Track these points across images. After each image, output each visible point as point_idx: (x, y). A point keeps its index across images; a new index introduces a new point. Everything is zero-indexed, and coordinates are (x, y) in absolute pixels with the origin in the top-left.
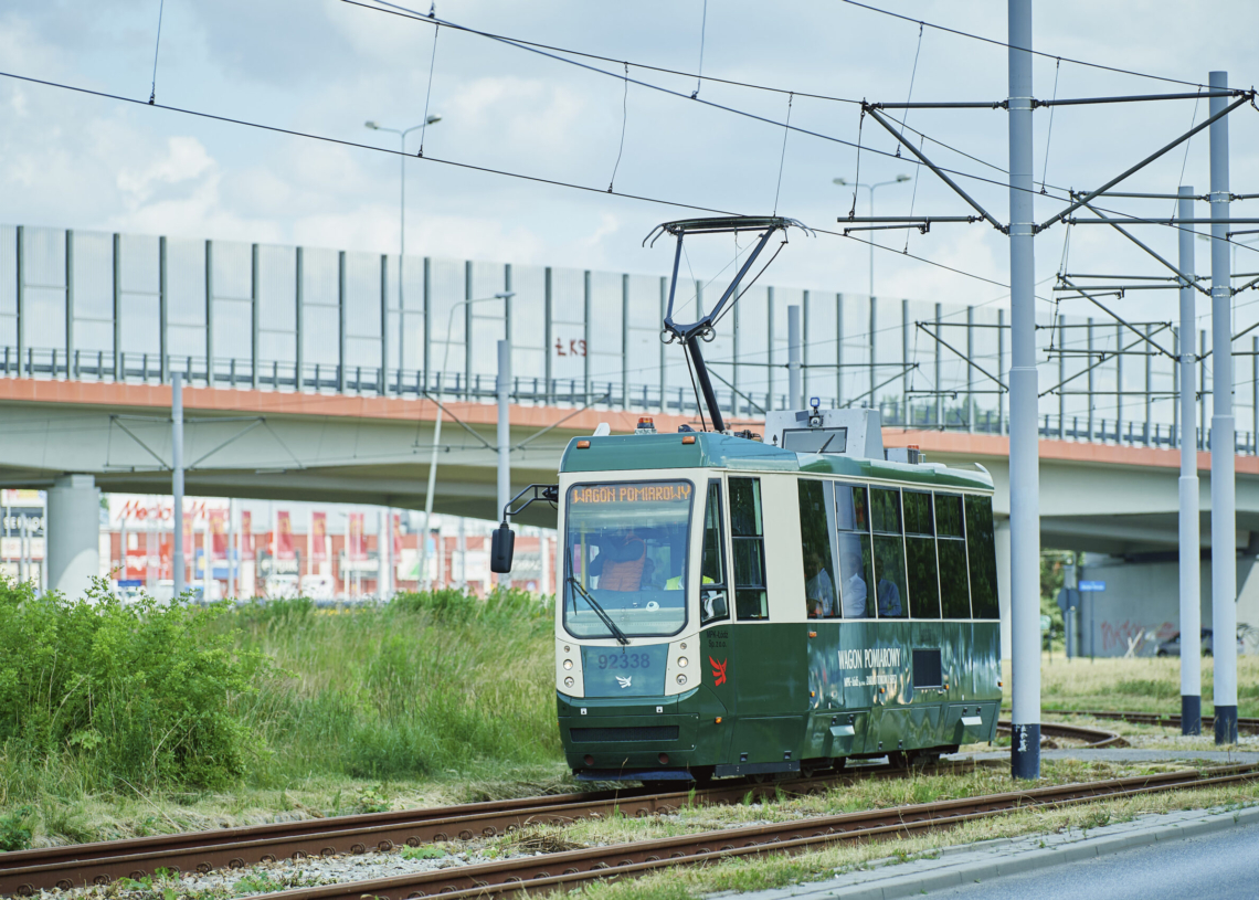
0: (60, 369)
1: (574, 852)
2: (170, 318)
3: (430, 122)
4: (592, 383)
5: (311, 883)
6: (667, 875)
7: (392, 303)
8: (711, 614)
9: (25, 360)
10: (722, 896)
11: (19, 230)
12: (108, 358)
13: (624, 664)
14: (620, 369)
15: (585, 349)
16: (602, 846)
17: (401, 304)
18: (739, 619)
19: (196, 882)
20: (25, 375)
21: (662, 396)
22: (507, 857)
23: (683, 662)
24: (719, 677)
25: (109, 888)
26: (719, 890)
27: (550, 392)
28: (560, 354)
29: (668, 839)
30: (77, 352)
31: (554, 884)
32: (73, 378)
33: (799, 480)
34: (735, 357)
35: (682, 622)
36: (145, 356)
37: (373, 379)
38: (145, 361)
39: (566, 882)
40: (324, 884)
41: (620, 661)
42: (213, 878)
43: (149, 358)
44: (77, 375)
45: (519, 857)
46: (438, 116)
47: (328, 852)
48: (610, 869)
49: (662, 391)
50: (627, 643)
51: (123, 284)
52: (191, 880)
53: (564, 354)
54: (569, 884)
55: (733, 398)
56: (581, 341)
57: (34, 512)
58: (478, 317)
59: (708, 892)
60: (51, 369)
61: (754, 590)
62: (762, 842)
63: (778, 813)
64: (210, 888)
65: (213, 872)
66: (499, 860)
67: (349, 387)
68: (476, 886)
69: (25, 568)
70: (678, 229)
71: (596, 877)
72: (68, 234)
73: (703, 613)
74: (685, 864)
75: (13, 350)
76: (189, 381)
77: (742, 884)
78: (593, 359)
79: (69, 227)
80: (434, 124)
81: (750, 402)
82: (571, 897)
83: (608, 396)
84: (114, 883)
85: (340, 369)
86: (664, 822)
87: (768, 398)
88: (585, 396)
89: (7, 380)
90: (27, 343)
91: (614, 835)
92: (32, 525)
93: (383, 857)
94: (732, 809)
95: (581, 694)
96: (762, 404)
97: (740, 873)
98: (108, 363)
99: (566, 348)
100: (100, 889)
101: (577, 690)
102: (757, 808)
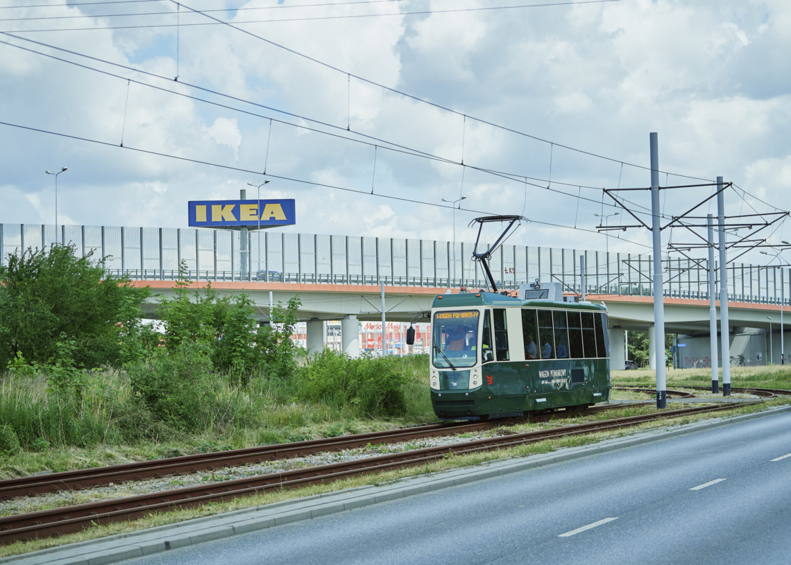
0: (345, 281)
1: (514, 435)
2: (380, 264)
4: (517, 282)
5: (429, 446)
6: (545, 442)
7: (451, 257)
8: (486, 359)
9: (334, 278)
10: (563, 449)
11: (331, 236)
12: (360, 277)
14: (526, 277)
15: (514, 271)
16: (523, 433)
17: (454, 258)
18: (497, 360)
19: (392, 446)
20: (334, 283)
22: (492, 437)
23: (475, 377)
24: (490, 382)
25: (364, 449)
26: (562, 447)
27: (503, 285)
28: (506, 273)
29: (545, 430)
30: (350, 275)
31: (508, 446)
33: (522, 310)
34: (563, 273)
35: (475, 362)
37: (445, 282)
39: (512, 445)
40: (433, 446)
41: (453, 377)
43: (373, 277)
44: (350, 283)
45: (496, 437)
47: (434, 436)
48: (526, 440)
50: (455, 370)
51: (365, 253)
52: (390, 446)
53: (508, 273)
55: (563, 286)
56: (513, 268)
57: (337, 327)
59: (558, 447)
60: (342, 281)
61: (503, 350)
62: (576, 431)
65: (398, 443)
66: (490, 438)
67: (438, 285)
69: (335, 345)
70: (481, 220)
71: (522, 443)
73: (483, 358)
74: (550, 438)
75: (330, 275)
76: (386, 284)
77: (569, 444)
78: (517, 274)
79: (347, 235)
80: (463, 199)
82: (514, 449)
84: (366, 447)
85: (435, 279)
86: (543, 424)
87: (574, 286)
88: (514, 286)
89: (328, 285)
90: (334, 273)
91: (527, 429)
92: (337, 332)
93: (452, 437)
94: (566, 420)
95: (439, 389)
96: (572, 288)
97: (569, 441)
98: (360, 279)
99: (508, 271)
100: (361, 450)
101: (437, 387)
102: (574, 419)
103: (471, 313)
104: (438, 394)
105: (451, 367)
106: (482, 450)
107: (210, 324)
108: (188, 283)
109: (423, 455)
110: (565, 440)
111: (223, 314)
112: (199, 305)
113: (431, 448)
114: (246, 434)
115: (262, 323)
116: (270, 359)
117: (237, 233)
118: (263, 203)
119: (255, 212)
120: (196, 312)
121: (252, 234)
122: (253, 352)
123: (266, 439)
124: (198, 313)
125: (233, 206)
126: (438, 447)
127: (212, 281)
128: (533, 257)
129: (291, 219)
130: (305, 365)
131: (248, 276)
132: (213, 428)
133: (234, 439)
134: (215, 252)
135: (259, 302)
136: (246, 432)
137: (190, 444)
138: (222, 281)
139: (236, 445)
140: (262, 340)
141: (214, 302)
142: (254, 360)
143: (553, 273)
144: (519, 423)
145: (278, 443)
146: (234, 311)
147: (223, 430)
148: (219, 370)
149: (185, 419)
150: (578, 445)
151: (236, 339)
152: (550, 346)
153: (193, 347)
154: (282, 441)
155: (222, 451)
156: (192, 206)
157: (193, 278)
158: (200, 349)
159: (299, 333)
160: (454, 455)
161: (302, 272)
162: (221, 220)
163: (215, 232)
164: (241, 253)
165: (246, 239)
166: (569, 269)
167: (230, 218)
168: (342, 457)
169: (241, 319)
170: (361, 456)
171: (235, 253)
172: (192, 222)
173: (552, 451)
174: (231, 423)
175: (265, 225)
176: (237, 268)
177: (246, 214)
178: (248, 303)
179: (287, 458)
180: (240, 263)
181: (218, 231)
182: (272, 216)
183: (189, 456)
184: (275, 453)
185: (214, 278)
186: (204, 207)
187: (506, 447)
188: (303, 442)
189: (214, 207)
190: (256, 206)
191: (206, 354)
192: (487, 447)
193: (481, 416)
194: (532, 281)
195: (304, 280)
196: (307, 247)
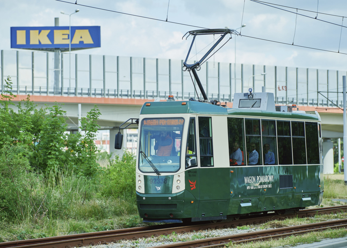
0: (142, 96)
1: (285, 227)
2: (172, 81)
3: (243, 27)
4: (288, 98)
5: (213, 236)
6: (311, 234)
7: (233, 76)
8: (190, 165)
9: (133, 93)
10: (327, 240)
11: (131, 58)
12: (155, 93)
13: (158, 182)
14: (296, 94)
15: (286, 88)
16: (293, 226)
17: (235, 77)
18: (201, 166)
19: (181, 236)
20: (133, 98)
21: (308, 101)
22: (266, 229)
23: (178, 182)
24: (192, 187)
25: (158, 238)
26: (326, 238)
27: (277, 100)
28: (279, 90)
29: (311, 224)
30: (147, 91)
31: (280, 236)
32: (146, 98)
33: (228, 118)
34: (328, 90)
35: (179, 168)
36: (165, 92)
37: (228, 98)
38: (165, 93)
39: (283, 236)
40: (216, 237)
41: (157, 181)
42: (186, 235)
43: (166, 92)
44: (147, 98)
45: (270, 229)
46: (245, 25)
47: (217, 227)
48: (295, 232)
49: (307, 100)
50: (160, 175)
51: (159, 72)
52: (180, 236)
53: (280, 90)
54: (284, 236)
55: (327, 102)
56: (285, 86)
57: (136, 135)
58: (256, 80)
59: (322, 239)
60: (140, 96)
61: (208, 156)
62: (338, 225)
63: (341, 217)
64: (185, 238)
65: (186, 233)
66: (264, 230)
67: (221, 100)
68: (258, 237)
69: (133, 150)
70: (194, 33)
71: (292, 234)
72: (144, 59)
73: (186, 164)
74: (316, 231)
75: (130, 91)
76: (177, 99)
77: (332, 236)
78: (288, 91)
79: (144, 57)
80: (244, 27)
81: (332, 103)
82: (284, 240)
83: (292, 101)
84: (159, 236)
85: (219, 95)
86: (310, 219)
87: (337, 102)
88: (286, 101)
89: (128, 99)
90: (133, 89)
91: (296, 223)
92: (135, 139)
93: (232, 229)
94: (329, 215)
95: (144, 192)
96: (335, 103)
97: (331, 233)
98: (155, 94)
99: (281, 88)
100: (155, 238)
101: (142, 191)
102: (336, 215)
103: (177, 120)
104: (143, 197)
105: (157, 172)
106: (257, 240)
107: (29, 131)
108: (12, 97)
109: (207, 244)
110: (328, 232)
111: (39, 123)
112: (19, 114)
113: (214, 238)
114: (58, 224)
115: (72, 131)
116: (78, 161)
117: (52, 54)
118: (74, 29)
119: (66, 37)
120: (17, 120)
121: (64, 55)
122: (65, 155)
123: (74, 229)
124: (19, 121)
125: (48, 31)
126: (220, 237)
127: (31, 94)
128: (302, 77)
129: (97, 43)
130: (108, 166)
131: (60, 91)
132: (30, 219)
133: (48, 228)
134: (33, 70)
135: (69, 113)
136: (58, 222)
137: (10, 232)
138: (38, 94)
139: (49, 233)
140: (71, 144)
141: (32, 113)
142: (65, 162)
143: (319, 91)
144: (289, 218)
145: (85, 232)
146: (48, 120)
147: (39, 221)
148: (35, 170)
149: (6, 211)
150: (339, 237)
151: (51, 144)
152: (257, 153)
153: (13, 150)
154: (88, 230)
155: (37, 238)
156: (14, 31)
157: (14, 91)
158: (19, 152)
159: (103, 139)
160: (234, 244)
161: (107, 88)
162: (38, 43)
163: (33, 53)
164: (55, 71)
165: (59, 59)
166: (333, 87)
167: (46, 41)
168: (138, 244)
169: (55, 126)
170: (155, 244)
171: (50, 72)
172: (14, 44)
173: (317, 241)
174: (45, 215)
175: (75, 48)
176: (52, 84)
177: (60, 38)
178: (61, 114)
179: (93, 245)
180: (53, 80)
181: (36, 52)
182: (81, 40)
183: (10, 242)
184: (82, 240)
185: (32, 92)
186: (24, 32)
187: (277, 238)
188: (105, 231)
189: (32, 32)
190: (68, 32)
191: (25, 156)
192: (261, 238)
193: (183, 219)
194: (246, 91)
195: (107, 95)
196: (111, 66)
